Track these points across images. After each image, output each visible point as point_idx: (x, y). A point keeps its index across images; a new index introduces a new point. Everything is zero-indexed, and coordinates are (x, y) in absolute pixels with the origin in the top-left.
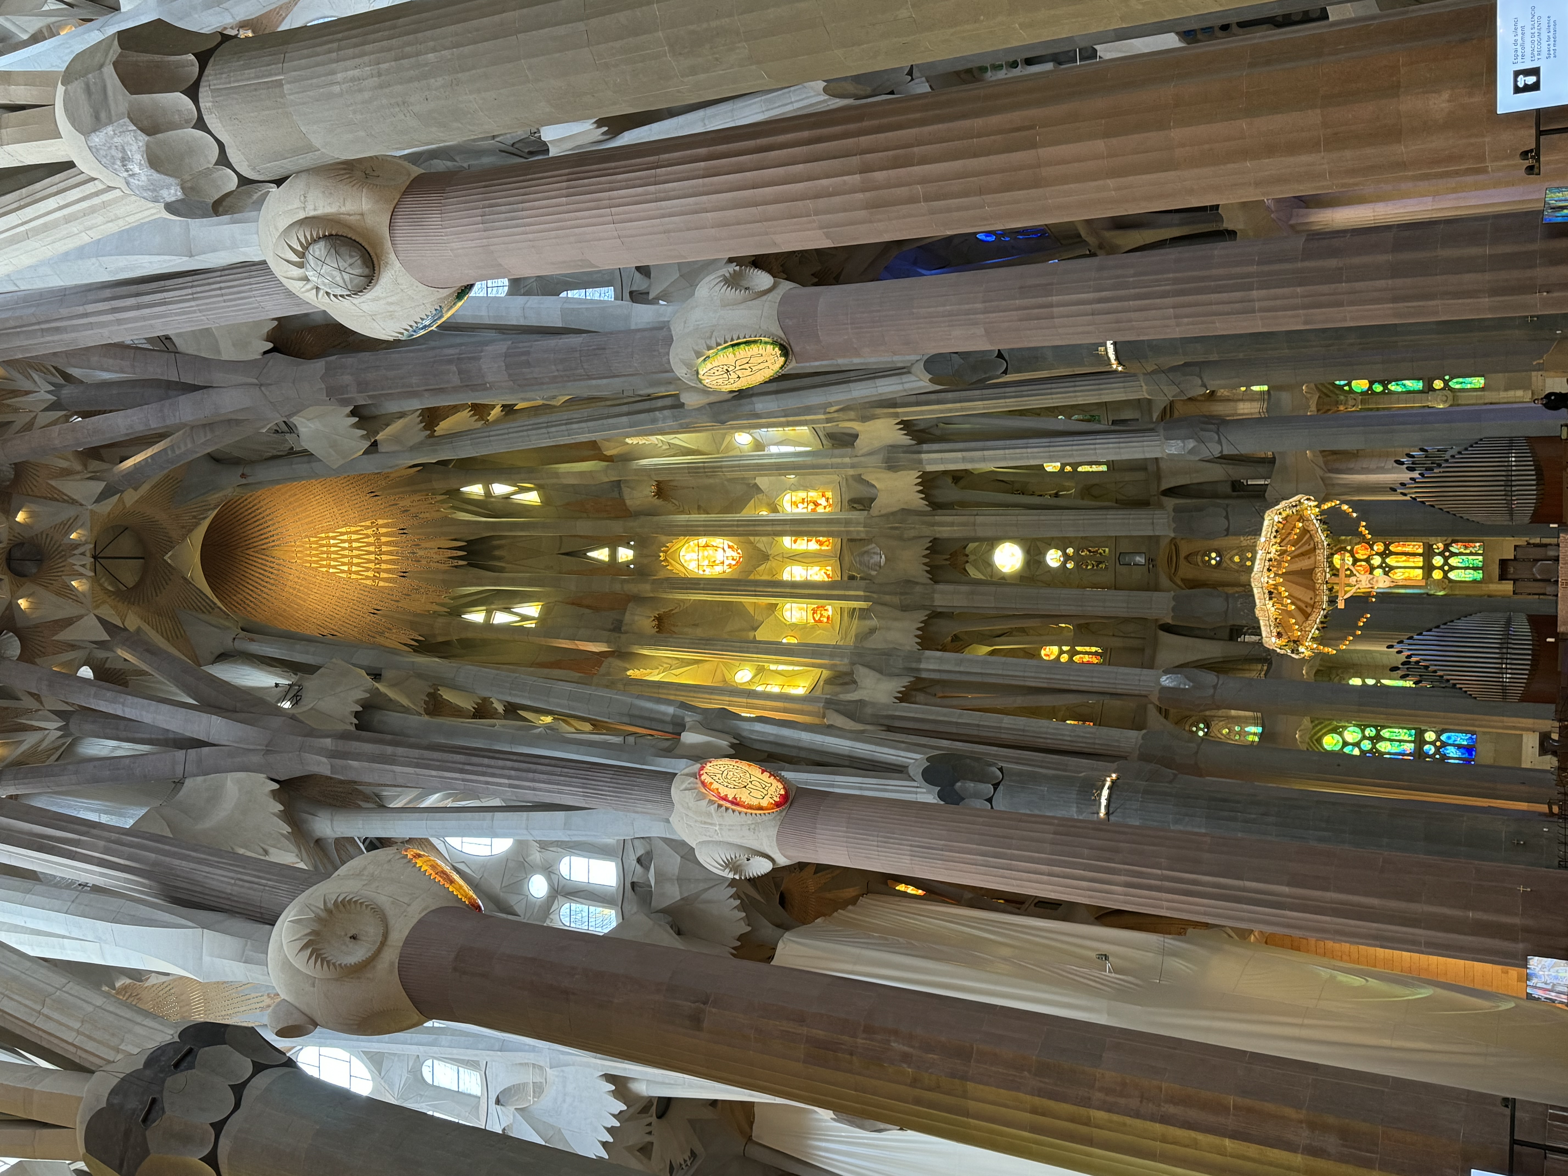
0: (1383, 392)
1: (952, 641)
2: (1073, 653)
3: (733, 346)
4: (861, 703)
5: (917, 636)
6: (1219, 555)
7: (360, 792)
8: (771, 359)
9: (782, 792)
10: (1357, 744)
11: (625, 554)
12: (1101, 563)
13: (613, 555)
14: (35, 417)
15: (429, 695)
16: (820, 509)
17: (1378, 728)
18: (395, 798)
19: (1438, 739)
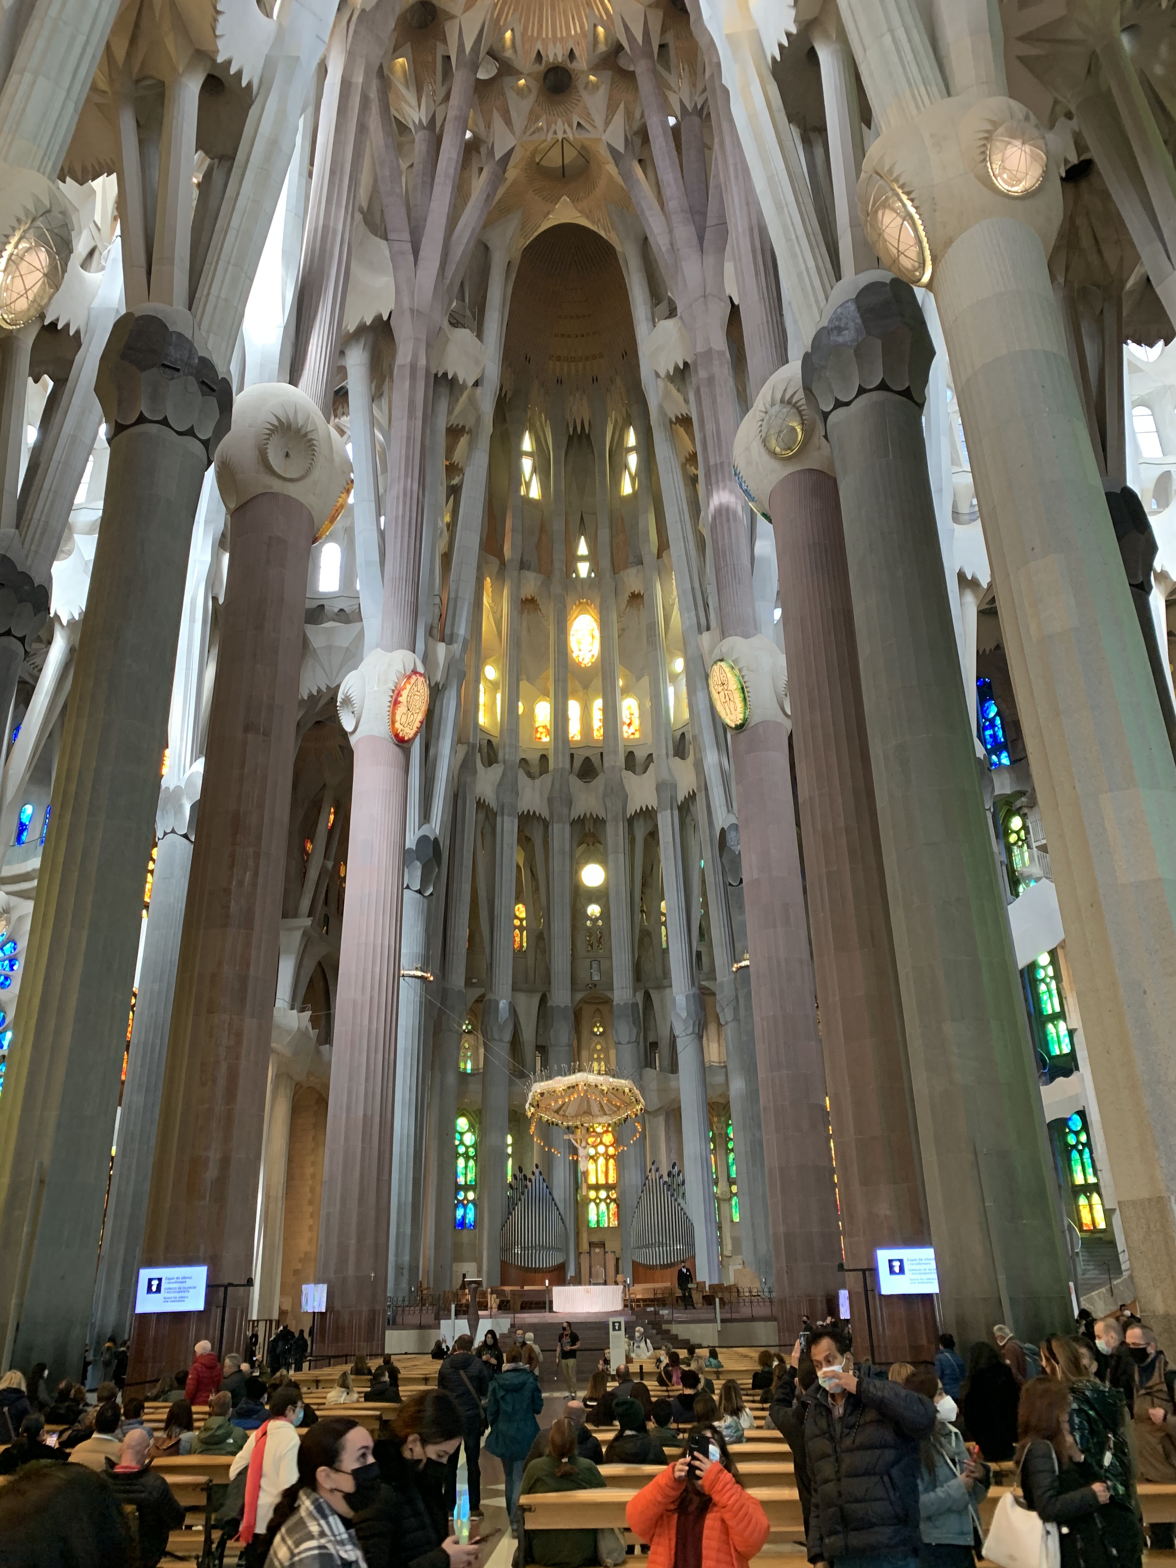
0: (727, 1149)
1: (526, 837)
2: (521, 928)
3: (743, 688)
4: (475, 772)
5: (529, 811)
6: (601, 1034)
7: (383, 381)
8: (733, 717)
9: (406, 738)
10: (462, 1143)
11: (583, 569)
12: (592, 946)
13: (583, 559)
14: (674, 92)
15: (464, 427)
16: (625, 728)
17: (476, 1158)
18: (380, 409)
19: (469, 1201)
